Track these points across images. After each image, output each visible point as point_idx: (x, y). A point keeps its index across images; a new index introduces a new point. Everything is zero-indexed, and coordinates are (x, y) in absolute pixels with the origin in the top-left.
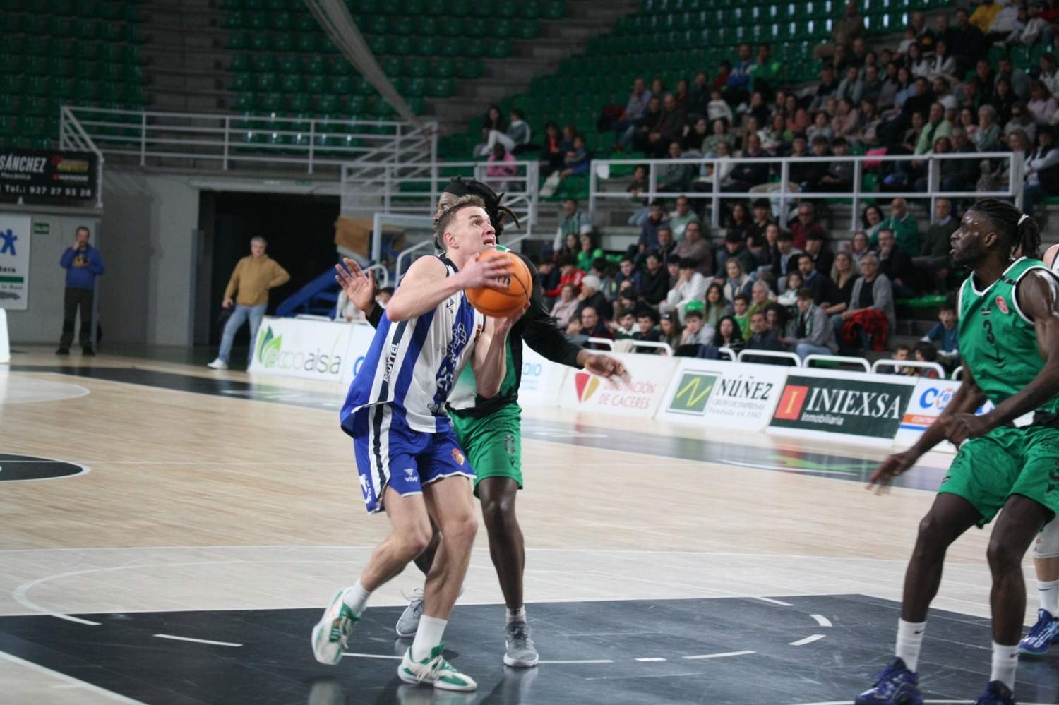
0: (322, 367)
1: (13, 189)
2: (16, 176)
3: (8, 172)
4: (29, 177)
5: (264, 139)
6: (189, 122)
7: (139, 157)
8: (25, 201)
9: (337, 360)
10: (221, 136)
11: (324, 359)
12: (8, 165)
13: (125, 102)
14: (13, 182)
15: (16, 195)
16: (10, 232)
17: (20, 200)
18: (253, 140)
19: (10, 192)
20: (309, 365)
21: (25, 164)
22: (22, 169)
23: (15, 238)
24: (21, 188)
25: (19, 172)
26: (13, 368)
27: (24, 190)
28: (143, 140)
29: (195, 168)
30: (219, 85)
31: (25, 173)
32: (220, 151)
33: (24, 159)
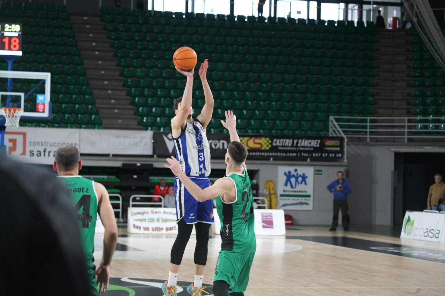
0: (432, 235)
1: (305, 155)
2: (307, 149)
3: (303, 147)
4: (312, 149)
5: (426, 127)
6: (392, 121)
7: (366, 138)
8: (311, 160)
9: (438, 232)
10: (404, 127)
11: (432, 231)
12: (303, 144)
13: (362, 113)
14: (305, 152)
15: (307, 157)
16: (304, 174)
17: (309, 160)
18: (421, 128)
19: (304, 156)
20: (426, 234)
21: (310, 143)
22: (309, 146)
23: (306, 177)
24: (309, 154)
25: (307, 147)
26: (288, 237)
27: (310, 155)
28: (368, 130)
29: (393, 142)
30: (408, 103)
31: (310, 147)
32: (403, 134)
33: (310, 141)
